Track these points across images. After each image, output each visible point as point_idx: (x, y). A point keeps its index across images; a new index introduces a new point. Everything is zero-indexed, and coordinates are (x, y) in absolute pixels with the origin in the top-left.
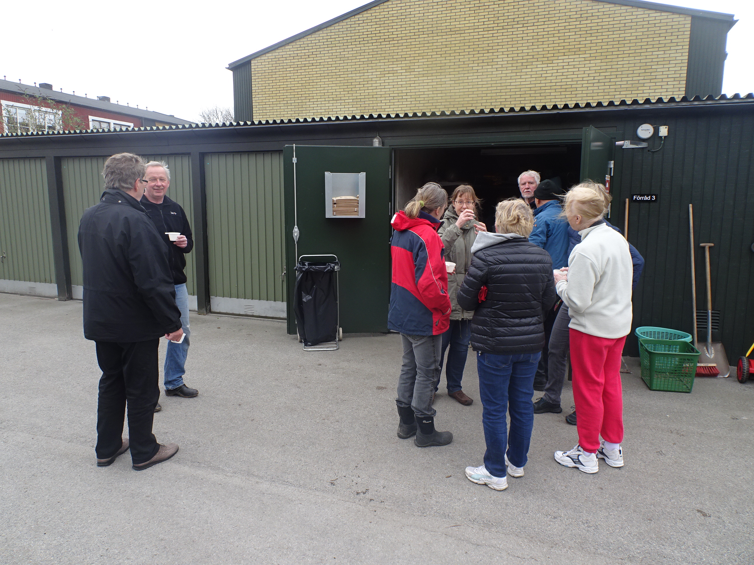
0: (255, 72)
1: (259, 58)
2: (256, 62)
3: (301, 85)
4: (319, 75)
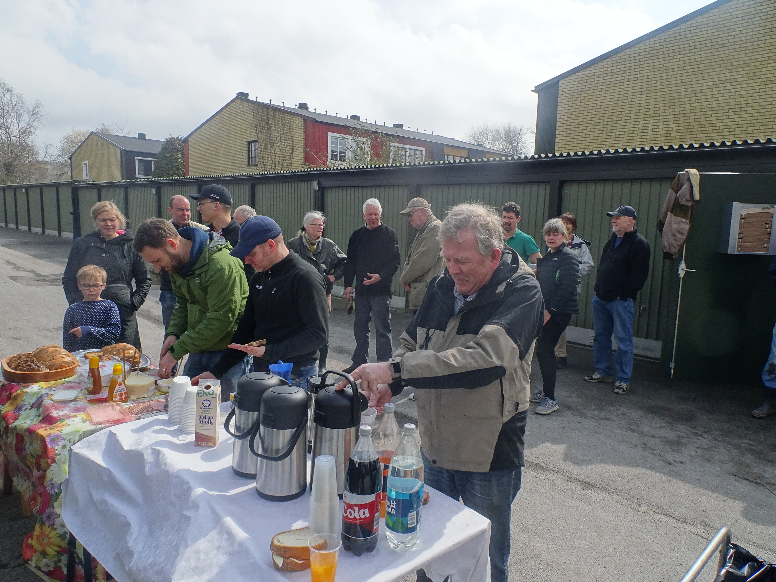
0: (562, 93)
1: (568, 78)
2: (565, 82)
3: (613, 103)
4: (636, 91)
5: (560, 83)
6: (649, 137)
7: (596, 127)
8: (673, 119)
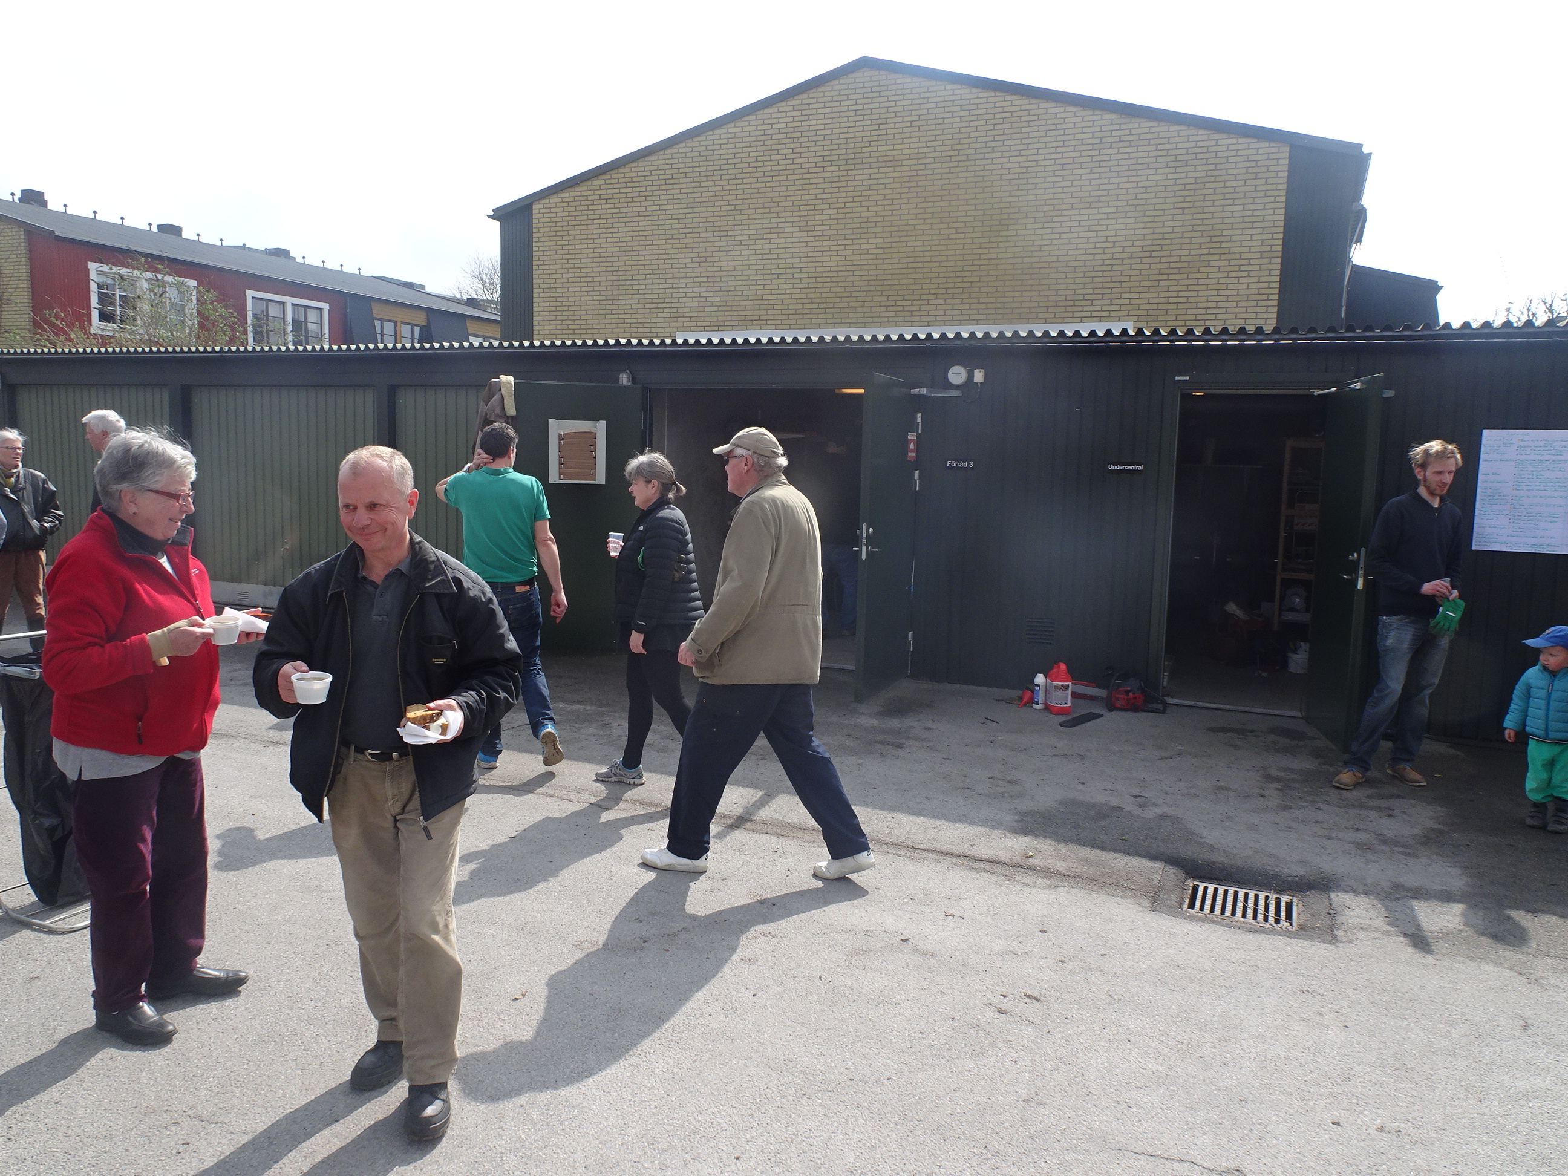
0: (539, 225)
1: (547, 201)
2: (541, 206)
3: (618, 249)
4: (650, 233)
5: (534, 207)
6: (675, 310)
7: (596, 289)
8: (707, 284)
